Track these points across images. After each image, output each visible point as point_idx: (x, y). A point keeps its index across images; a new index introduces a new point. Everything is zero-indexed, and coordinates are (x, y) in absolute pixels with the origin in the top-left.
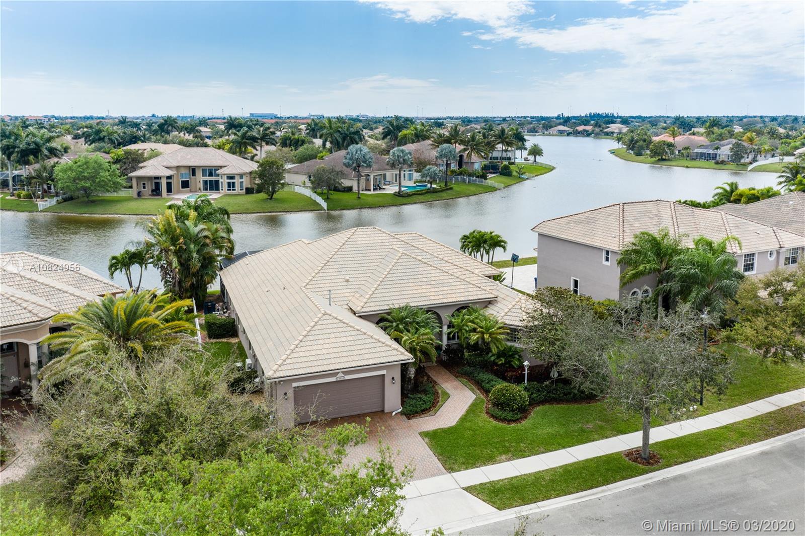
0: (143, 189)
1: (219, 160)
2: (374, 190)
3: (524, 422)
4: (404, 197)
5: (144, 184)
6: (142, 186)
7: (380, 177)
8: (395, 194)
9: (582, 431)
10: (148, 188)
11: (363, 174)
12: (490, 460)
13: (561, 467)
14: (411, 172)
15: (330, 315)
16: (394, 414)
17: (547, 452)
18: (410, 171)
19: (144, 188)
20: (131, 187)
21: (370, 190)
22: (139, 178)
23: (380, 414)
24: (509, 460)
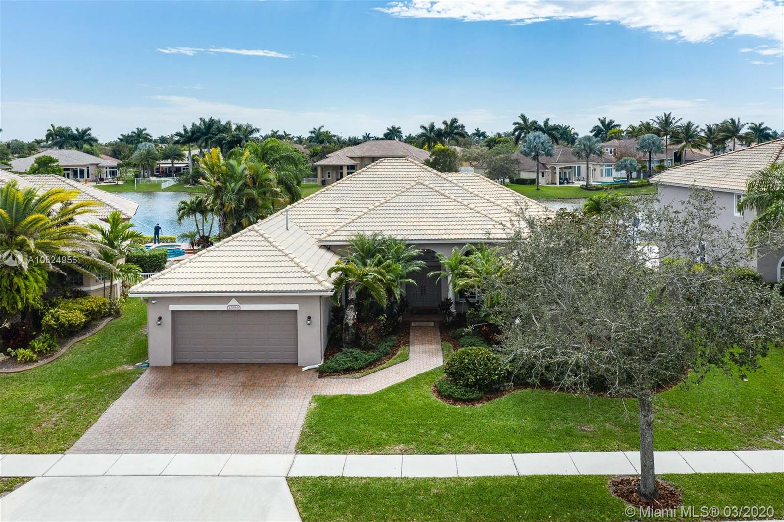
0: (327, 178)
1: (401, 151)
2: (560, 183)
3: (478, 406)
4: (592, 190)
5: (329, 173)
6: (327, 175)
7: (570, 170)
8: (582, 187)
9: (569, 433)
10: (332, 177)
11: (548, 167)
12: (376, 447)
13: (476, 479)
14: (610, 168)
15: (257, 232)
16: (304, 369)
17: (478, 453)
18: (608, 166)
19: (329, 177)
20: (316, 176)
21: (555, 184)
22: (324, 167)
23: (292, 366)
24: (402, 453)
